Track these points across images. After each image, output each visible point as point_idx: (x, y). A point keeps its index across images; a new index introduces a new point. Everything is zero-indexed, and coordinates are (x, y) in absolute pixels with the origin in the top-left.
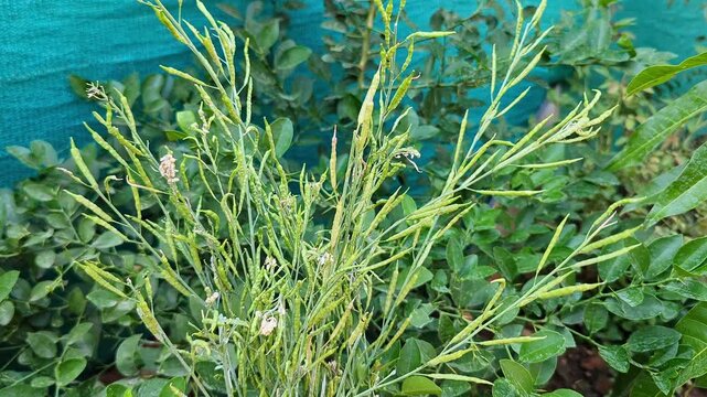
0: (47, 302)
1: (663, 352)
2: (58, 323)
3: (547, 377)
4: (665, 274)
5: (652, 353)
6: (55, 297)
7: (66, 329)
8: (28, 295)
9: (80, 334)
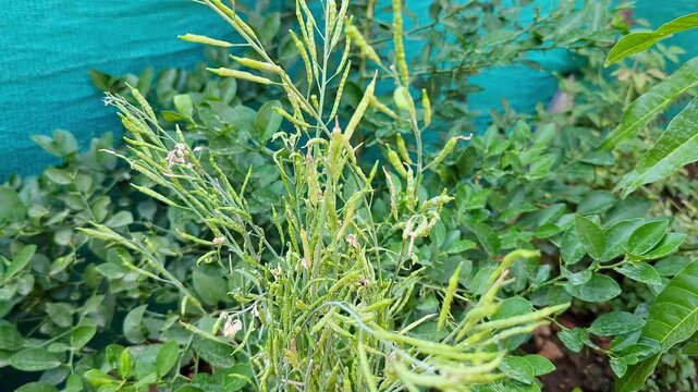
0: (65, 278)
2: (75, 297)
5: (613, 338)
6: (75, 271)
7: (82, 302)
8: (48, 270)
9: (93, 305)
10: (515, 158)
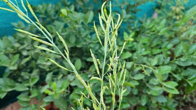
0: (25, 65)
1: (192, 75)
2: (28, 70)
3: (166, 78)
4: (193, 53)
5: (188, 76)
6: (28, 63)
7: (31, 72)
8: (20, 62)
9: (35, 73)
10: (156, 28)
